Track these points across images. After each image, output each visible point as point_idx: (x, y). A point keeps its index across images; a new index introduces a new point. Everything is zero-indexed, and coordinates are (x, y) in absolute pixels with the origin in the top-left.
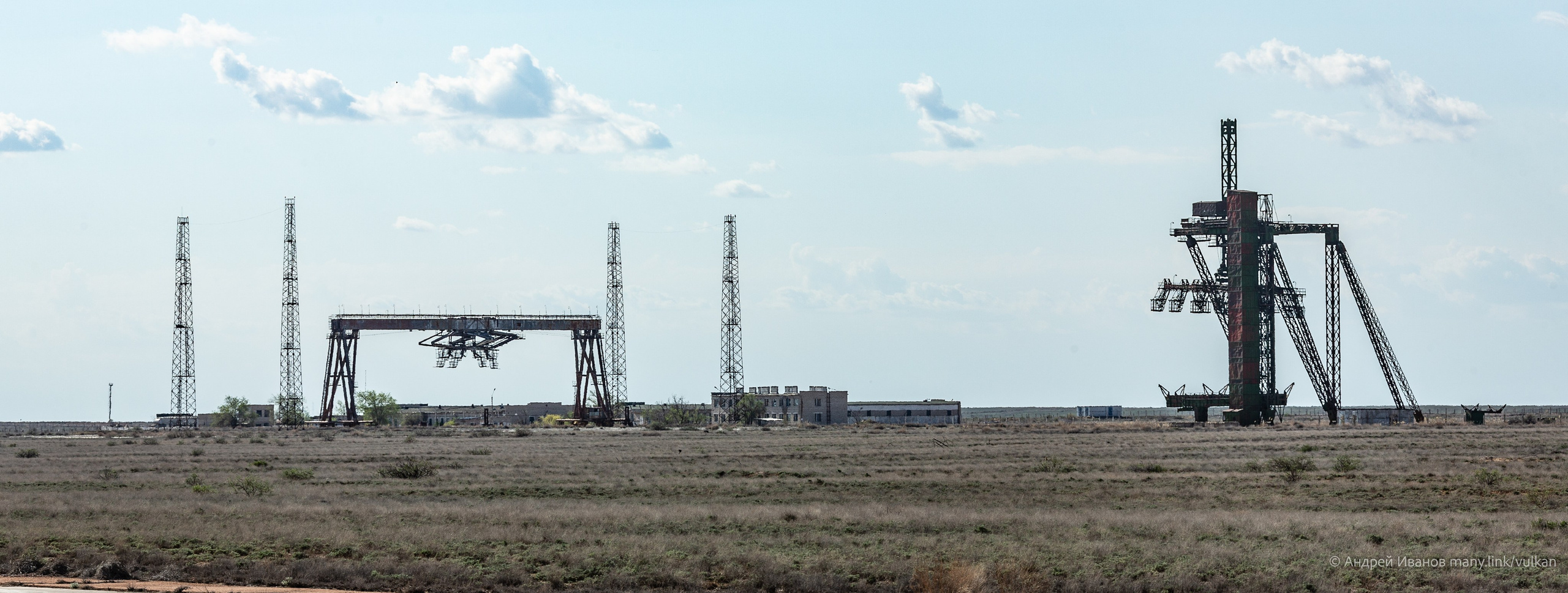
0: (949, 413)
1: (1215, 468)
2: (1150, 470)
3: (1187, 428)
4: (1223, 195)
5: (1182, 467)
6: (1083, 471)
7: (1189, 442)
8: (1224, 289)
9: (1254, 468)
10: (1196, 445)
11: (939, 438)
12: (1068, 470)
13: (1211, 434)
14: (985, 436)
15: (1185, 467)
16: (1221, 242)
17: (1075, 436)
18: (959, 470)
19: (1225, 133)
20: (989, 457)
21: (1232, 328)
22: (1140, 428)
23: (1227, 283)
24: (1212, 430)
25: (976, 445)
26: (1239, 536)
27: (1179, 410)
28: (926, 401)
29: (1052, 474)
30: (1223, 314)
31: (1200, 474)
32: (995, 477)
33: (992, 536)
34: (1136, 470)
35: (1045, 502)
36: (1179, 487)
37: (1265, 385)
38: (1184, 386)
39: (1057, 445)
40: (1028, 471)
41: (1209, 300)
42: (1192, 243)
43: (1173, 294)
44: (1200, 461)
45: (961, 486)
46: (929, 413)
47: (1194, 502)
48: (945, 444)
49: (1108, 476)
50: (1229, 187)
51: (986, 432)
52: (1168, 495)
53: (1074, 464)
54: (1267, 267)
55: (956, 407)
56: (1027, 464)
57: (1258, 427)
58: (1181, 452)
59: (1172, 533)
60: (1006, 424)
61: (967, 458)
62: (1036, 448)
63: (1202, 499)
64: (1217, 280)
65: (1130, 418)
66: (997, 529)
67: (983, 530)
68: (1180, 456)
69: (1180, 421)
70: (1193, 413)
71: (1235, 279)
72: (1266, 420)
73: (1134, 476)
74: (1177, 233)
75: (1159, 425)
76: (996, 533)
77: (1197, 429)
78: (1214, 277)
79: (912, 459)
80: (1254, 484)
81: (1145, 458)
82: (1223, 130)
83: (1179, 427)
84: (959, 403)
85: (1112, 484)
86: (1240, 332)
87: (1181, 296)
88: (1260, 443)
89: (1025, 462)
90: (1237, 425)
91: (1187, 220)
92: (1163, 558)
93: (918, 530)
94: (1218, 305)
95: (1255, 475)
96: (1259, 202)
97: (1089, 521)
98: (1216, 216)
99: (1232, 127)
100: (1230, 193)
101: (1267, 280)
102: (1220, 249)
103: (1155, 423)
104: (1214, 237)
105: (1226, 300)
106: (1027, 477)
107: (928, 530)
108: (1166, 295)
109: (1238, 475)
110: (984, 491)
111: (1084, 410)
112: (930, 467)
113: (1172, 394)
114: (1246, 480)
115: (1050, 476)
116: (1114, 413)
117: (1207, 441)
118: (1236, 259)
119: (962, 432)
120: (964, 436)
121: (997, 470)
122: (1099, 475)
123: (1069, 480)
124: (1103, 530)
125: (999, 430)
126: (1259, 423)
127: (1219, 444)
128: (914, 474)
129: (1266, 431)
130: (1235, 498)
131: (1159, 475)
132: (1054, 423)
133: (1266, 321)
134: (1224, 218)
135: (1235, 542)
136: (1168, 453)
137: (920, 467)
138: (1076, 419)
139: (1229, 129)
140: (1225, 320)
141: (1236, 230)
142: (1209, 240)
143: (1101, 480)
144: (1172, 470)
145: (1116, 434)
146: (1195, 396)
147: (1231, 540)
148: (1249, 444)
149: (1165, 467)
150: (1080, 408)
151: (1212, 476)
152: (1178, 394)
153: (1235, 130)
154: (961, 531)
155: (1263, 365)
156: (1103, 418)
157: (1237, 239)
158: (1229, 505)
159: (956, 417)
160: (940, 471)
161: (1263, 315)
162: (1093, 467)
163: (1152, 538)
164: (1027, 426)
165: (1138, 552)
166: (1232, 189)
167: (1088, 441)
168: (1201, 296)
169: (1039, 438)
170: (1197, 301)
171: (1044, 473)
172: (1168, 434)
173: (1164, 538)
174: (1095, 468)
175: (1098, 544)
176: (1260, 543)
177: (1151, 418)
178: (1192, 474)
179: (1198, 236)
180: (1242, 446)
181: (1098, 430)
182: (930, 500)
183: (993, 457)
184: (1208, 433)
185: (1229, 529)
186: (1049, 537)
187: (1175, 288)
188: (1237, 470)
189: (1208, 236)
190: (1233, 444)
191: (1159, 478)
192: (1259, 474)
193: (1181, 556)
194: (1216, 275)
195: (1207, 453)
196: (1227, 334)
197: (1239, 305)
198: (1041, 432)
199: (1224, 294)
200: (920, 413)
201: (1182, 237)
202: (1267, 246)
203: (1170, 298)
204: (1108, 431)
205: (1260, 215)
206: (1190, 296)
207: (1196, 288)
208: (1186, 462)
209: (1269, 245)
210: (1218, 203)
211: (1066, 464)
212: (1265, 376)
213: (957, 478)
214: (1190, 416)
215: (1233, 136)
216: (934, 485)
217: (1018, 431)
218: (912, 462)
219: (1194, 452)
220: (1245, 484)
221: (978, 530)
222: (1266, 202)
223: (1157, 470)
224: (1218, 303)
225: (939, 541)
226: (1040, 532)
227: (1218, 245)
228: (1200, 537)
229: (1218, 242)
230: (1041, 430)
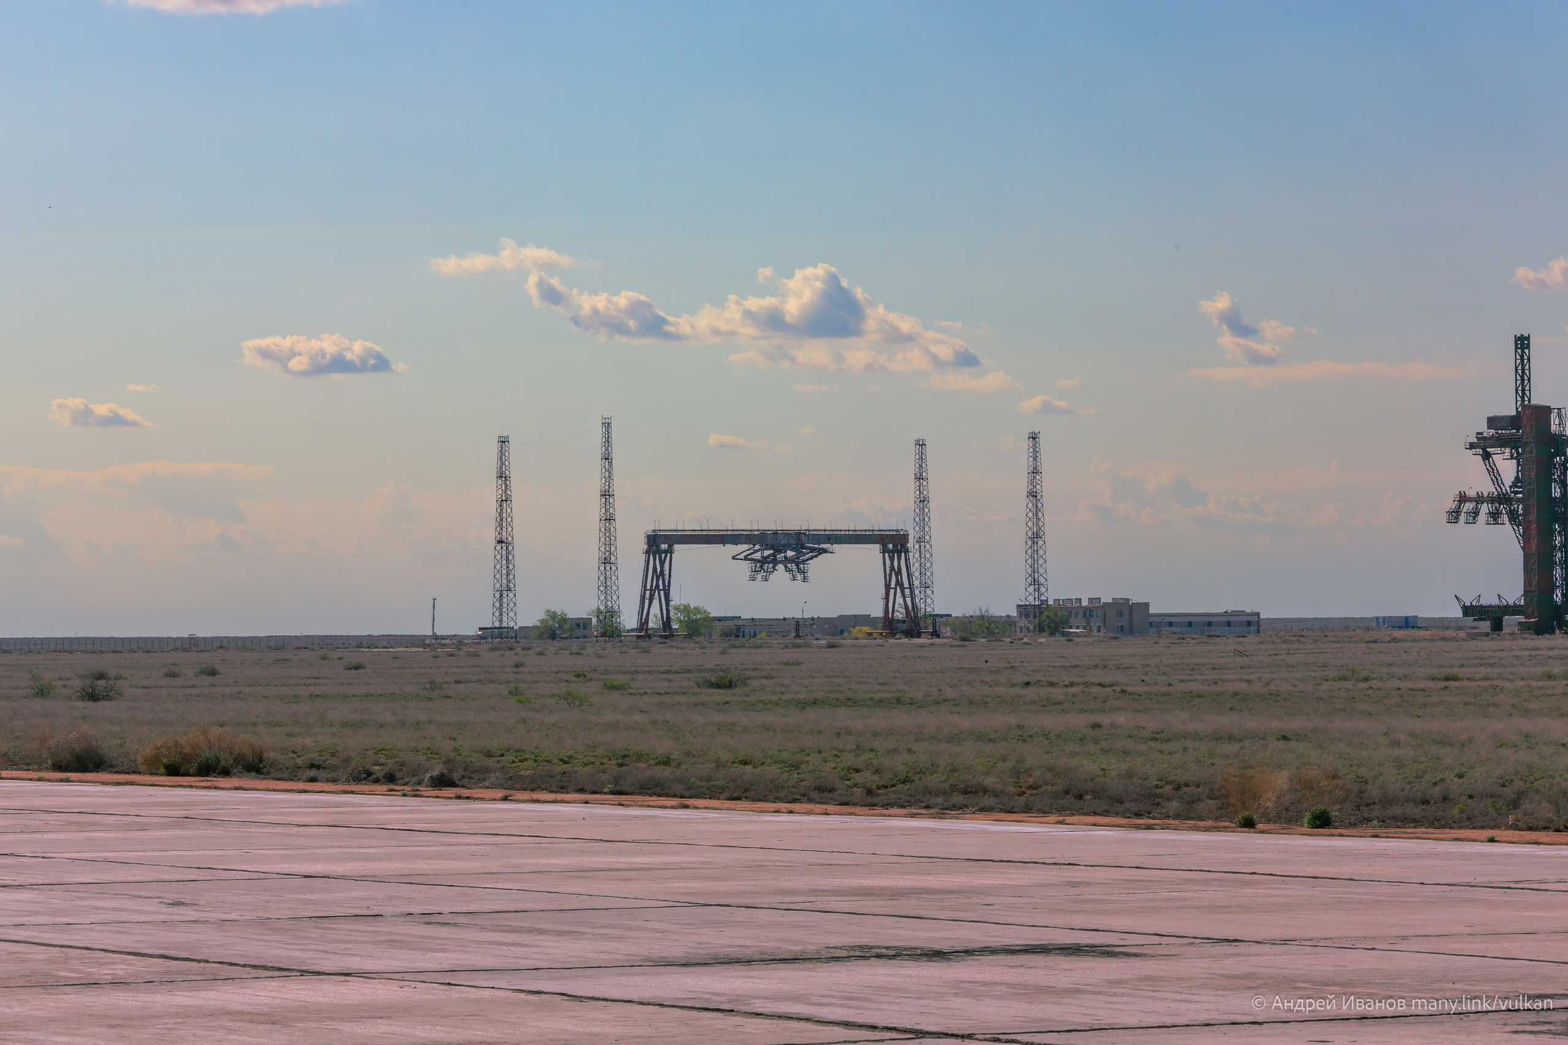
0: (1249, 624)
1: (1511, 677)
2: (1447, 679)
3: (1482, 638)
4: (1517, 409)
5: (1478, 676)
6: (1381, 679)
7: (1485, 651)
8: (1519, 501)
9: (1550, 677)
10: (1492, 654)
11: (1240, 648)
12: (1366, 679)
13: (1506, 644)
14: (1284, 646)
15: (1482, 676)
16: (1515, 455)
17: (1372, 645)
18: (1259, 679)
19: (1519, 348)
20: (1288, 666)
21: (1526, 539)
22: (1436, 638)
23: (1521, 495)
24: (1508, 639)
25: (1276, 655)
26: (1537, 743)
27: (1474, 620)
28: (1226, 612)
29: (1351, 683)
30: (1517, 526)
31: (1496, 683)
32: (1295, 686)
33: (1293, 744)
34: (1434, 679)
35: (1345, 710)
36: (1475, 696)
37: (1559, 595)
38: (1480, 596)
39: (1355, 654)
40: (1327, 680)
41: (1504, 512)
42: (1487, 456)
43: (1469, 506)
44: (1496, 670)
45: (1262, 695)
46: (1229, 624)
47: (1491, 709)
48: (1246, 653)
49: (1405, 685)
50: (1523, 400)
51: (1284, 642)
52: (1466, 704)
53: (1373, 673)
54: (1560, 479)
55: (1255, 618)
56: (1326, 673)
57: (1552, 636)
58: (1478, 661)
59: (1471, 740)
60: (1305, 633)
61: (1268, 667)
62: (1334, 658)
63: (1499, 707)
64: (1512, 492)
65: (1426, 628)
66: (1299, 737)
67: (1285, 738)
68: (1476, 665)
69: (1475, 631)
70: (1488, 623)
71: (1529, 491)
72: (1560, 629)
73: (1432, 684)
74: (1472, 446)
75: (1455, 635)
76: (1297, 740)
77: (1493, 639)
78: (1508, 489)
79: (1214, 669)
80: (1550, 692)
81: (1442, 667)
82: (1516, 344)
83: (1473, 637)
84: (1258, 614)
85: (1410, 692)
86: (1534, 543)
87: (1476, 508)
88: (1555, 652)
89: (1323, 671)
90: (1532, 634)
91: (1482, 433)
92: (1463, 765)
93: (1221, 738)
94: (1513, 517)
95: (1550, 683)
96: (1552, 415)
97: (1388, 729)
98: (1510, 430)
99: (1526, 342)
100: (1523, 406)
101: (1561, 492)
102: (1515, 461)
103: (1450, 633)
104: (1508, 450)
105: (1521, 512)
106: (1326, 686)
107: (1231, 738)
108: (1462, 507)
109: (1534, 683)
110: (1285, 700)
111: (1381, 620)
112: (1231, 677)
113: (1468, 604)
114: (1542, 688)
115: (1349, 685)
116: (1410, 624)
117: (1503, 650)
118: (1530, 471)
119: (1261, 643)
120: (1263, 647)
121: (1297, 679)
122: (1397, 683)
123: (1368, 689)
124: (1403, 737)
125: (1298, 640)
126: (1553, 632)
127: (1514, 653)
128: (1216, 683)
129: (1561, 641)
130: (1532, 706)
131: (1456, 684)
132: (1352, 633)
133: (1560, 533)
134: (1518, 431)
135: (1533, 749)
136: (1465, 662)
137: (1221, 677)
138: (1373, 629)
139: (1522, 344)
140: (1519, 531)
141: (1530, 442)
142: (1504, 453)
143: (1399, 689)
144: (1469, 679)
145: (1413, 644)
146: (1490, 606)
147: (1529, 747)
148: (1545, 652)
149: (1460, 676)
150: (1377, 618)
151: (1507, 684)
152: (1474, 604)
153: (1528, 345)
154: (1264, 739)
155: (1558, 575)
156: (1400, 627)
157: (1531, 452)
158: (1526, 713)
159: (1256, 627)
160: (1241, 680)
161: (1557, 526)
162: (1391, 676)
163: (1450, 744)
164: (1326, 636)
165: (1438, 758)
166: (1526, 403)
167: (1386, 651)
168: (1496, 508)
169: (1337, 648)
170: (1492, 513)
171: (1342, 681)
172: (1464, 643)
173: (1463, 745)
174: (1393, 677)
175: (1397, 752)
176: (1557, 749)
177: (1447, 628)
178: (1489, 682)
179: (1492, 449)
180: (1538, 655)
181: (1395, 640)
182: (1231, 709)
183: (1293, 667)
184: (1504, 642)
185: (1527, 736)
186: (1349, 744)
187: (1470, 500)
188: (1532, 679)
189: (1503, 449)
190: (1528, 653)
191: (1456, 687)
192: (1554, 683)
193: (1480, 763)
194: (1511, 487)
195: (1502, 662)
196: (1522, 545)
197: (1533, 517)
198: (1339, 642)
199: (1519, 505)
200: (1220, 624)
201: (1477, 450)
202: (1560, 458)
203: (1465, 510)
204: (1404, 641)
205: (1554, 428)
206: (1485, 508)
207: (1491, 500)
208: (1483, 671)
209: (1562, 458)
210: (1511, 417)
211: (1364, 673)
212: (1559, 586)
213: (1257, 686)
214: (1485, 626)
215: (1526, 351)
216: (1236, 694)
217: (1317, 641)
218: (1213, 671)
219: (1491, 661)
220: (1541, 692)
221: (1280, 737)
222: (1560, 415)
223: (1455, 679)
224: (1513, 516)
225: (1242, 748)
226: (1340, 740)
227: (1512, 458)
228: (1499, 744)
229: (1512, 455)
230: (1340, 639)
